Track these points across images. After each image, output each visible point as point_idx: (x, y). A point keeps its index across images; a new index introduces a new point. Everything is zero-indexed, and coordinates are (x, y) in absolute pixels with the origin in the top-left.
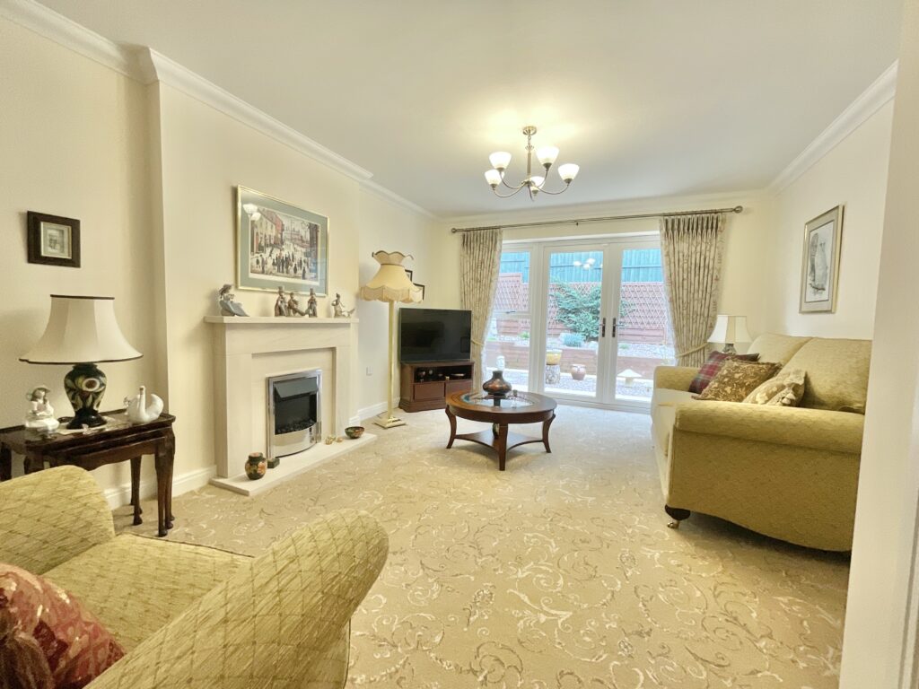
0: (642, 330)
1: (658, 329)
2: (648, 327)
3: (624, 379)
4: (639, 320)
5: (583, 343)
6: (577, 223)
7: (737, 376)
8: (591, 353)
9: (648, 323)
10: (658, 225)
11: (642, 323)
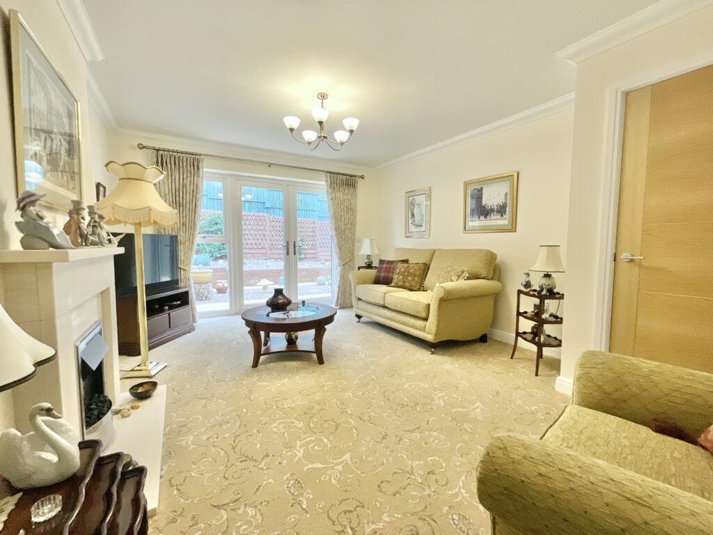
0: (251, 249)
1: (262, 248)
2: (255, 246)
3: (262, 287)
4: (249, 242)
5: (212, 263)
6: (270, 165)
7: (411, 271)
8: (223, 270)
9: (256, 244)
10: (324, 178)
11: (251, 244)
